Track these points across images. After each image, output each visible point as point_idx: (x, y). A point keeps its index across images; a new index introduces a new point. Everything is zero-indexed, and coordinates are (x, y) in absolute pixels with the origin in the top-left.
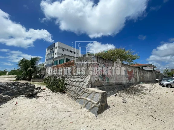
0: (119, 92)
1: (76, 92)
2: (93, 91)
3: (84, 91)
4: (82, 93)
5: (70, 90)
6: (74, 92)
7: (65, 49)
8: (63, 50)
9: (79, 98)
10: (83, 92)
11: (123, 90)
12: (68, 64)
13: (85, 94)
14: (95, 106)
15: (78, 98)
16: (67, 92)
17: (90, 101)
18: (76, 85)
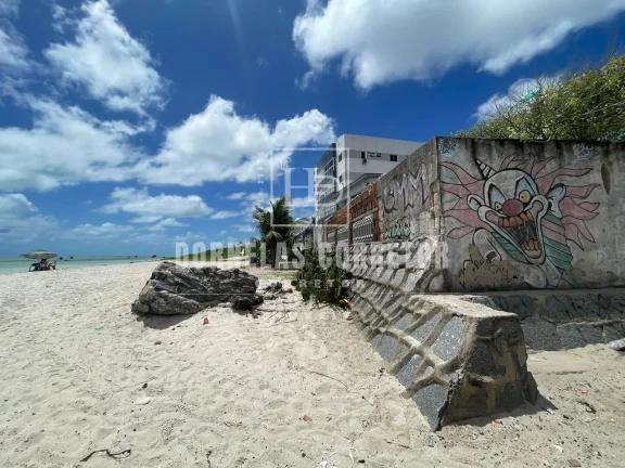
1: (378, 308)
2: (438, 309)
3: (404, 305)
4: (396, 311)
5: (363, 299)
6: (371, 304)
7: (372, 155)
8: (365, 161)
9: (383, 330)
10: (400, 308)
12: (361, 204)
13: (408, 317)
14: (433, 381)
15: (378, 332)
16: (352, 305)
17: (420, 352)
18: (381, 280)
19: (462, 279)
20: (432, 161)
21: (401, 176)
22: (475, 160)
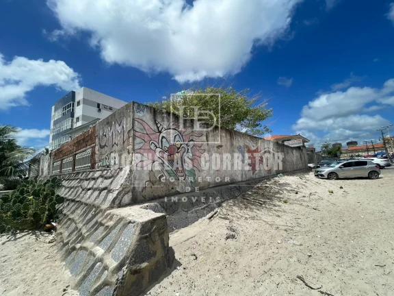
0: (224, 205)
1: (80, 225)
2: (121, 219)
3: (99, 220)
4: (92, 227)
5: (70, 219)
6: (76, 224)
7: (105, 107)
8: (100, 110)
9: (78, 246)
10: (97, 222)
11: (234, 197)
12: (84, 139)
13: (101, 228)
14: (106, 284)
15: (74, 249)
16: (58, 227)
17: (101, 260)
19: (144, 194)
20: (130, 116)
21: (111, 122)
22: (155, 121)
